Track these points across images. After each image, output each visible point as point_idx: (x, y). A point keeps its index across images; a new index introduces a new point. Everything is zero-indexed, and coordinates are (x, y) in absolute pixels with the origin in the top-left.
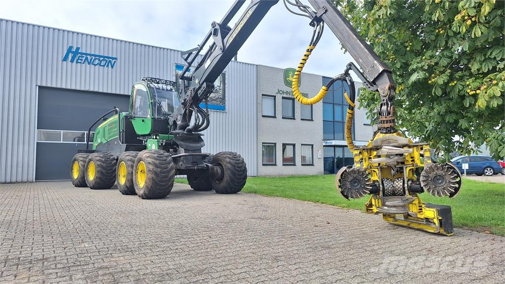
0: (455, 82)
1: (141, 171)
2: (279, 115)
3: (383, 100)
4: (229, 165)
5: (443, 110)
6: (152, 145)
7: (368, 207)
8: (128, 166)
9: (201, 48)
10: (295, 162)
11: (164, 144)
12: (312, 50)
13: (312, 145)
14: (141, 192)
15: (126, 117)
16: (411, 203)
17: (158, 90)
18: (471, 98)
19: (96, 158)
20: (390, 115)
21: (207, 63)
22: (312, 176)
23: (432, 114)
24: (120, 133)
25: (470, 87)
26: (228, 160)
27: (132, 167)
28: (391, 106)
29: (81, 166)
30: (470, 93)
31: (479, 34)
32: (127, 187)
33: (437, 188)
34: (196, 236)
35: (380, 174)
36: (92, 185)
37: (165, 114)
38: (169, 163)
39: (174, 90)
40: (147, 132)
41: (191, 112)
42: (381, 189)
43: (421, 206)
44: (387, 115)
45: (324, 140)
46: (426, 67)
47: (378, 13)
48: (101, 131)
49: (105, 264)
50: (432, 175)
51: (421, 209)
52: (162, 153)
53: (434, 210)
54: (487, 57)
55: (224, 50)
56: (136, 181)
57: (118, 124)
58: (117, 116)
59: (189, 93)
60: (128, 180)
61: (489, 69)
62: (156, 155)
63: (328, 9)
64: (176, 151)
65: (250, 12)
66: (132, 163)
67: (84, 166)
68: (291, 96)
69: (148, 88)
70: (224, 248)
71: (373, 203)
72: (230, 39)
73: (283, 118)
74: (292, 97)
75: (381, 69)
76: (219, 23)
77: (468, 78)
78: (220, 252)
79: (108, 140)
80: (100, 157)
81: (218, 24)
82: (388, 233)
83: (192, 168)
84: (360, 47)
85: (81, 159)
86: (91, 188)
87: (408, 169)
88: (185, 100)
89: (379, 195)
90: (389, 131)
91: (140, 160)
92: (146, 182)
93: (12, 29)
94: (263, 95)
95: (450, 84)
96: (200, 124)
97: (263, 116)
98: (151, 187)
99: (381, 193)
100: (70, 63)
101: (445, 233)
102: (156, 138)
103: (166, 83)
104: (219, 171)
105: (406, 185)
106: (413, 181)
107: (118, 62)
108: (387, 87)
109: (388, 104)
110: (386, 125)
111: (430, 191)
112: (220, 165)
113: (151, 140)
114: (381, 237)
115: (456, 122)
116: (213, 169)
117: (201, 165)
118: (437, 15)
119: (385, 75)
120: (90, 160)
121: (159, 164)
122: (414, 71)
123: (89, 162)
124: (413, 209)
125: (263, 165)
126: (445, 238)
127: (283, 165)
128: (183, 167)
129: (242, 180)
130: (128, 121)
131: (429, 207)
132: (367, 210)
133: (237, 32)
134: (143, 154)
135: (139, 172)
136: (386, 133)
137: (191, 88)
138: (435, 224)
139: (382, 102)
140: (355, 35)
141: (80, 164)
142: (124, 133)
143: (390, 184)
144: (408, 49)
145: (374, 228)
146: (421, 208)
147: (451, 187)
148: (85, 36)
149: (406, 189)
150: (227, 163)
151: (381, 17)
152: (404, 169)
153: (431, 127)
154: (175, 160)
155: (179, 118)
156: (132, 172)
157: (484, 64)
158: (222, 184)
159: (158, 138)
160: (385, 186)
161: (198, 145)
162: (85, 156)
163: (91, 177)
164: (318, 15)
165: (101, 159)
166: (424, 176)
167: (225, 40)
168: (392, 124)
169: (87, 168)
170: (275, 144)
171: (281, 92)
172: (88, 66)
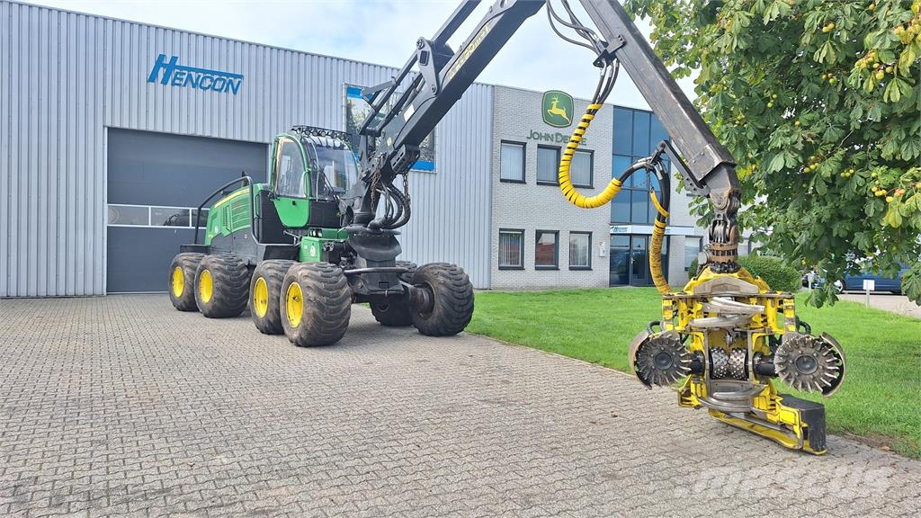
0: (852, 171)
1: (294, 298)
2: (531, 178)
3: (719, 216)
4: (443, 289)
5: (827, 216)
6: (311, 247)
7: (683, 396)
8: (270, 288)
9: (398, 83)
10: (557, 263)
11: (331, 249)
12: (595, 111)
13: (590, 233)
14: (295, 335)
15: (264, 193)
16: (758, 395)
17: (318, 148)
18: (878, 201)
19: (214, 264)
20: (730, 243)
21: (409, 112)
22: (588, 291)
23: (806, 220)
24: (253, 220)
25: (877, 182)
26: (441, 279)
27: (279, 288)
28: (731, 226)
29: (187, 276)
30: (877, 194)
31: (896, 97)
32: (269, 321)
33: (803, 377)
34: (395, 443)
35: (707, 341)
36: (207, 311)
37: (331, 193)
38: (341, 288)
39: (346, 147)
40: (302, 223)
41: (378, 196)
42: (708, 367)
43: (774, 400)
44: (725, 242)
45: (612, 223)
46: (800, 146)
47: (717, 41)
48: (219, 215)
49: (260, 504)
50: (795, 354)
51: (774, 405)
52: (329, 269)
53: (795, 410)
54: (911, 134)
55: (438, 91)
56: (285, 314)
57: (250, 204)
58: (247, 190)
59: (375, 161)
60: (271, 311)
61: (913, 156)
62: (319, 273)
63: (628, 41)
64: (351, 261)
65: (488, 29)
66: (278, 282)
67: (192, 276)
68: (554, 144)
69: (303, 144)
70: (442, 472)
71: (693, 390)
72: (450, 72)
73: (538, 183)
74: (557, 144)
75: (717, 161)
76: (429, 39)
77: (875, 163)
78: (438, 481)
79: (233, 231)
80: (220, 262)
81: (429, 42)
82: (715, 443)
83: (378, 293)
84: (682, 117)
85: (188, 263)
86: (206, 316)
87: (755, 336)
88: (368, 173)
89: (703, 375)
90: (725, 268)
91: (292, 280)
92: (302, 319)
93: (59, 24)
94: (503, 141)
95: (842, 174)
96: (394, 217)
97: (502, 180)
98: (312, 328)
99: (707, 373)
100: (160, 86)
101: (811, 450)
102: (317, 236)
103: (333, 135)
104: (426, 296)
105: (750, 363)
106: (762, 356)
107: (245, 82)
108: (726, 194)
109: (726, 223)
110: (721, 259)
111: (789, 381)
112: (426, 286)
113: (308, 238)
114: (701, 453)
115: (851, 235)
116: (414, 293)
117: (395, 288)
118: (824, 53)
119: (724, 171)
120: (204, 268)
121: (326, 288)
122: (778, 150)
123: (201, 271)
124: (761, 405)
125: (501, 268)
126: (811, 458)
127: (537, 269)
128: (365, 291)
129: (464, 314)
130: (267, 200)
131: (787, 405)
132: (682, 400)
133: (463, 61)
134: (296, 269)
135: (291, 299)
136: (720, 272)
137: (379, 154)
138: (795, 433)
139: (716, 218)
140: (675, 93)
141: (185, 273)
142: (261, 220)
143: (722, 360)
144: (770, 105)
145: (692, 430)
146: (773, 403)
147: (826, 377)
148: (185, 35)
149: (750, 369)
150: (440, 284)
151: (723, 51)
152: (749, 336)
153: (804, 240)
154: (352, 278)
155: (358, 202)
156: (278, 299)
157: (905, 146)
158: (430, 320)
159: (320, 235)
160: (714, 362)
161: (390, 251)
162: (193, 258)
163: (206, 296)
164: (610, 51)
165: (221, 266)
166: (780, 356)
167: (442, 74)
168: (731, 258)
169: (198, 281)
170: (523, 231)
171: (536, 136)
172: (193, 90)
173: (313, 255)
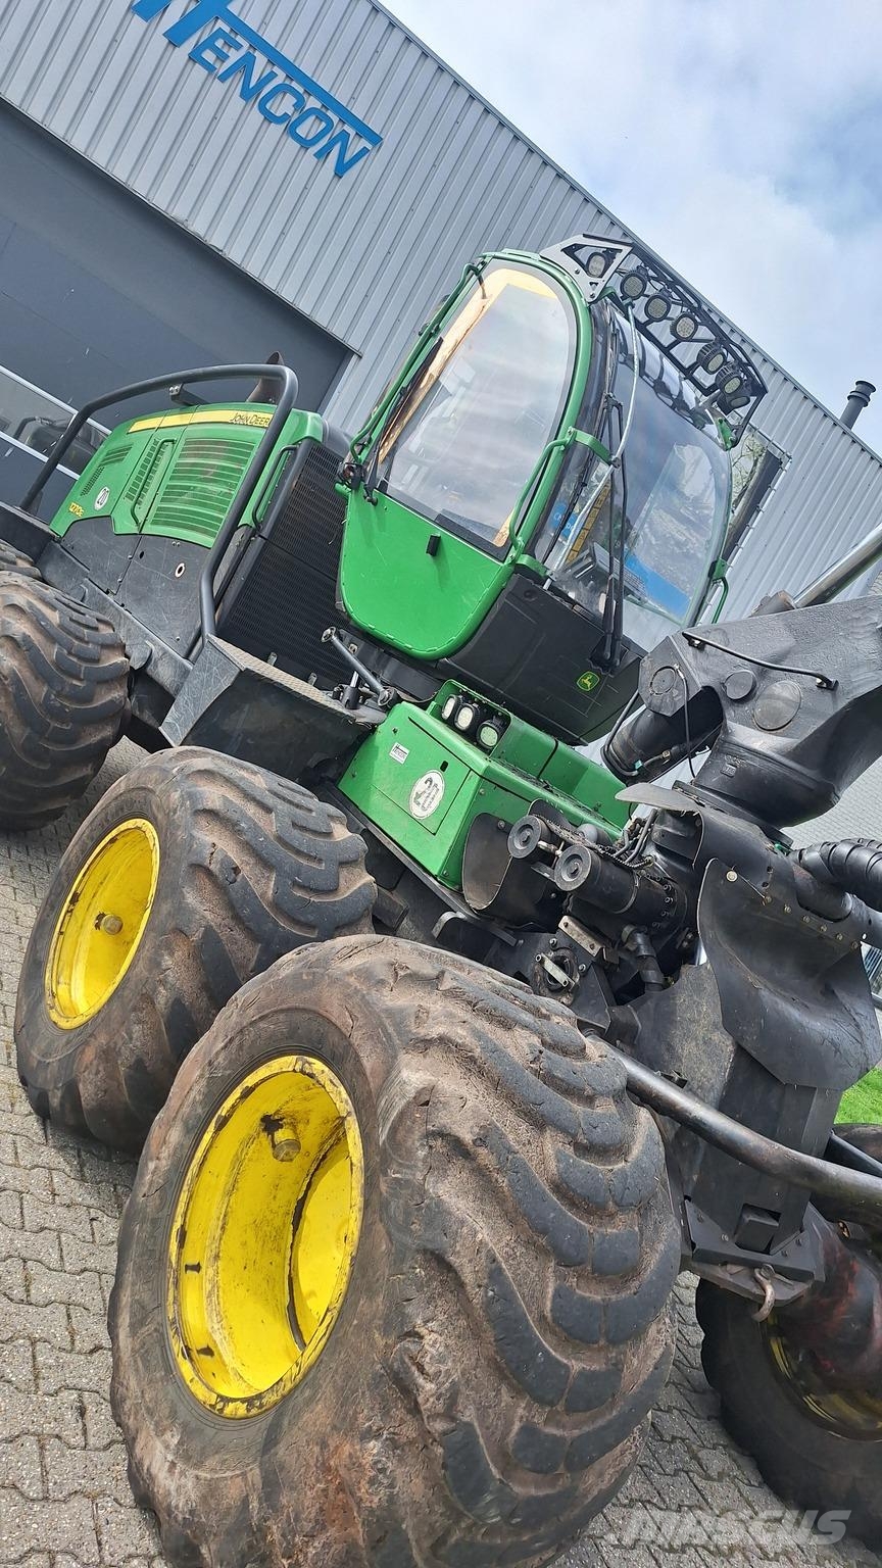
15: (319, 453)
24: (234, 526)
40: (426, 641)
48: (132, 458)
57: (248, 469)
58: (264, 415)
69: (590, 320)
79: (149, 529)
80: (37, 621)
100: (159, 41)
102: (471, 735)
107: (378, 161)
113: (425, 717)
130: (322, 484)
142: (258, 542)
159: (489, 736)
165: (36, 638)
172: (237, 103)
173: (417, 811)
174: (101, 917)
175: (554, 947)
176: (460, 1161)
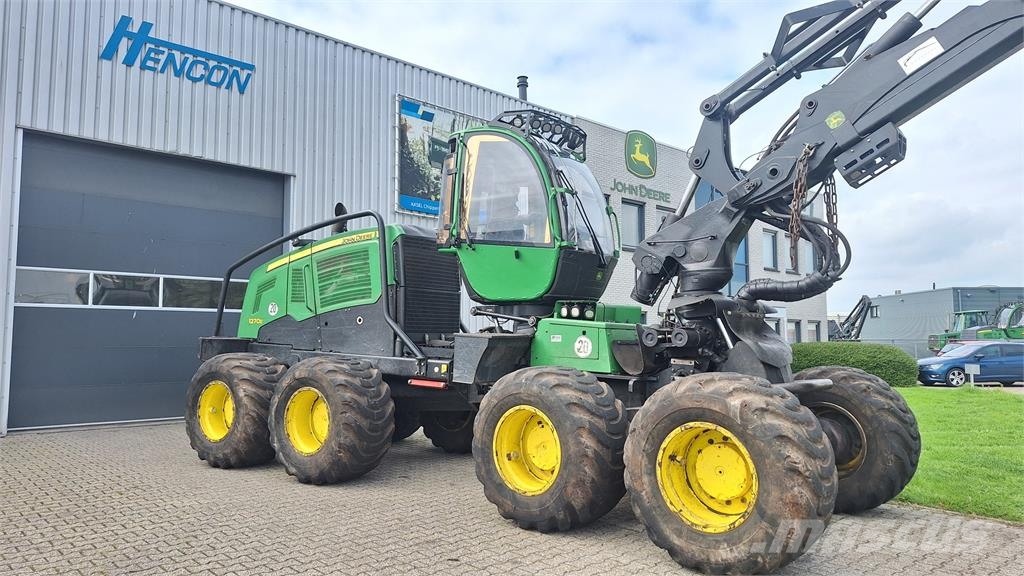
19: (331, 376)
24: (386, 289)
29: (245, 400)
36: (309, 472)
48: (279, 282)
58: (363, 234)
67: (264, 404)
68: (637, 198)
73: (622, 249)
74: (641, 200)
79: (320, 311)
100: (121, 68)
102: (582, 317)
107: (257, 77)
113: (555, 319)
120: (301, 383)
123: (292, 389)
141: (241, 394)
142: (402, 291)
159: (590, 314)
162: (251, 363)
165: (348, 379)
169: (281, 410)
171: (620, 187)
172: (174, 80)
173: (582, 355)
174: (509, 456)
175: (674, 371)
176: (765, 413)
